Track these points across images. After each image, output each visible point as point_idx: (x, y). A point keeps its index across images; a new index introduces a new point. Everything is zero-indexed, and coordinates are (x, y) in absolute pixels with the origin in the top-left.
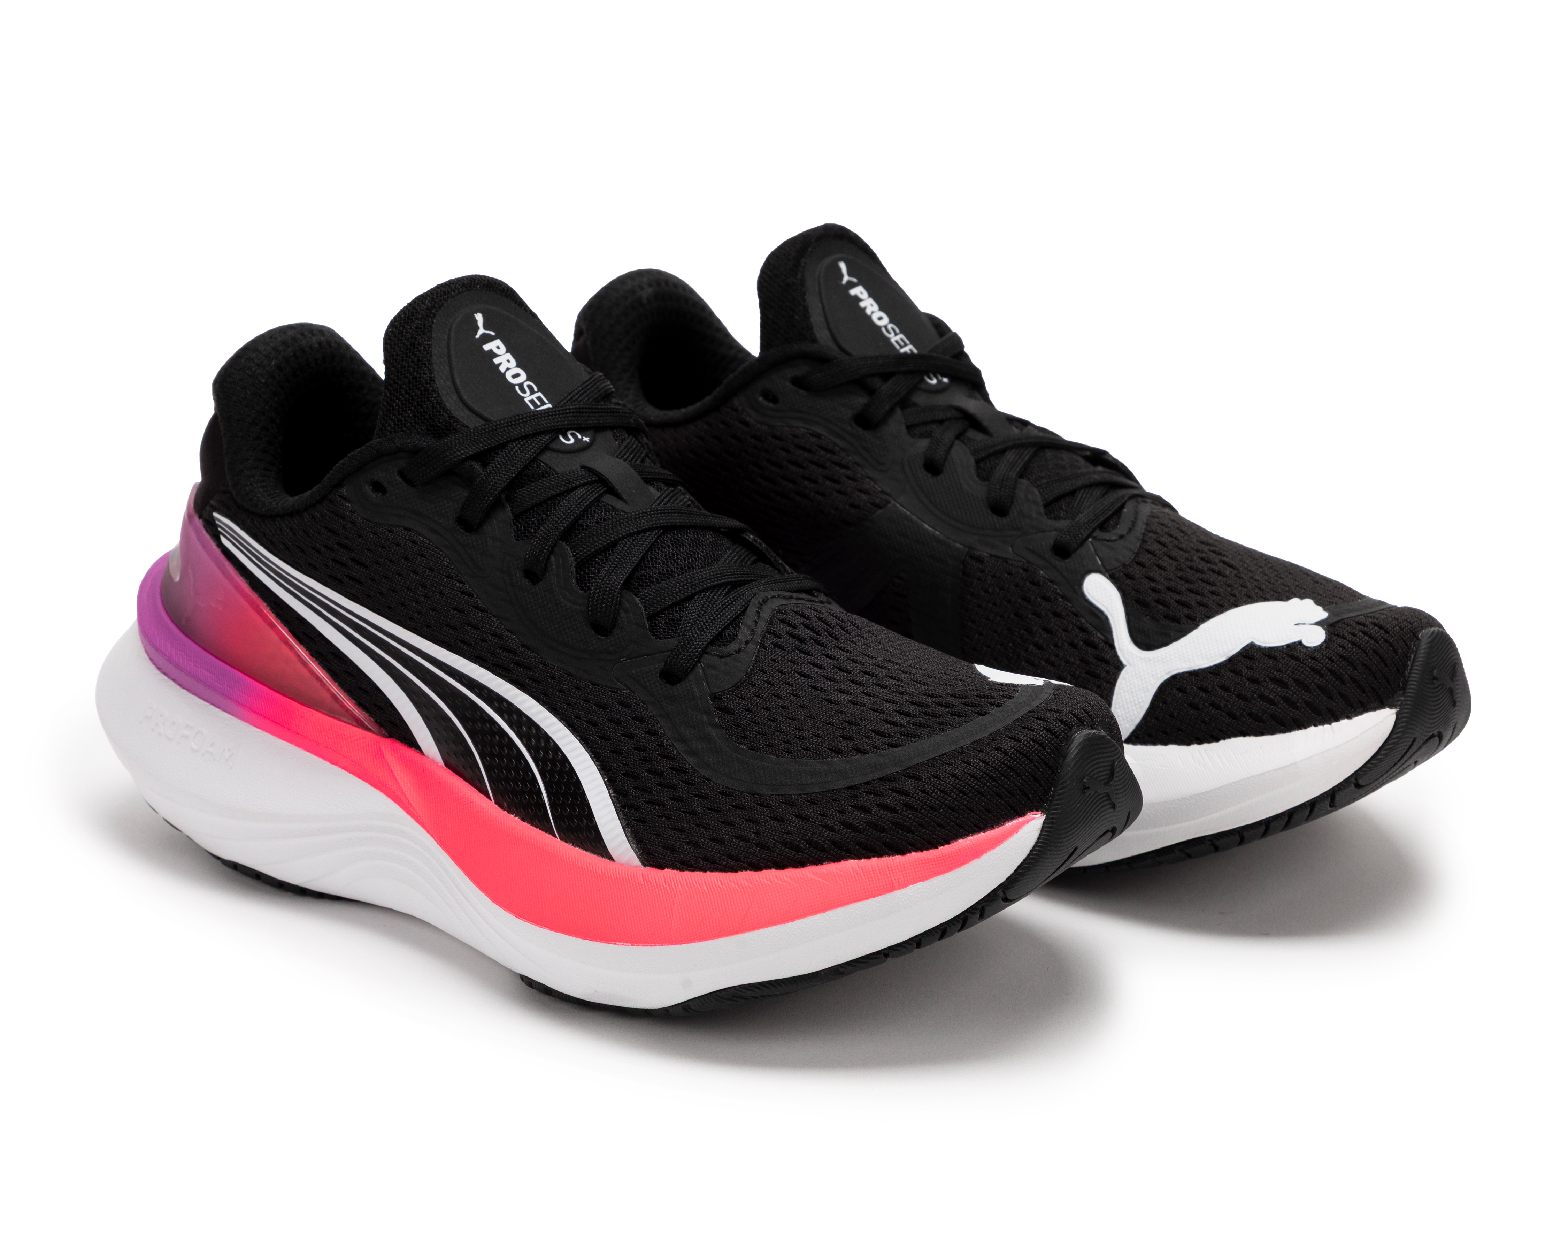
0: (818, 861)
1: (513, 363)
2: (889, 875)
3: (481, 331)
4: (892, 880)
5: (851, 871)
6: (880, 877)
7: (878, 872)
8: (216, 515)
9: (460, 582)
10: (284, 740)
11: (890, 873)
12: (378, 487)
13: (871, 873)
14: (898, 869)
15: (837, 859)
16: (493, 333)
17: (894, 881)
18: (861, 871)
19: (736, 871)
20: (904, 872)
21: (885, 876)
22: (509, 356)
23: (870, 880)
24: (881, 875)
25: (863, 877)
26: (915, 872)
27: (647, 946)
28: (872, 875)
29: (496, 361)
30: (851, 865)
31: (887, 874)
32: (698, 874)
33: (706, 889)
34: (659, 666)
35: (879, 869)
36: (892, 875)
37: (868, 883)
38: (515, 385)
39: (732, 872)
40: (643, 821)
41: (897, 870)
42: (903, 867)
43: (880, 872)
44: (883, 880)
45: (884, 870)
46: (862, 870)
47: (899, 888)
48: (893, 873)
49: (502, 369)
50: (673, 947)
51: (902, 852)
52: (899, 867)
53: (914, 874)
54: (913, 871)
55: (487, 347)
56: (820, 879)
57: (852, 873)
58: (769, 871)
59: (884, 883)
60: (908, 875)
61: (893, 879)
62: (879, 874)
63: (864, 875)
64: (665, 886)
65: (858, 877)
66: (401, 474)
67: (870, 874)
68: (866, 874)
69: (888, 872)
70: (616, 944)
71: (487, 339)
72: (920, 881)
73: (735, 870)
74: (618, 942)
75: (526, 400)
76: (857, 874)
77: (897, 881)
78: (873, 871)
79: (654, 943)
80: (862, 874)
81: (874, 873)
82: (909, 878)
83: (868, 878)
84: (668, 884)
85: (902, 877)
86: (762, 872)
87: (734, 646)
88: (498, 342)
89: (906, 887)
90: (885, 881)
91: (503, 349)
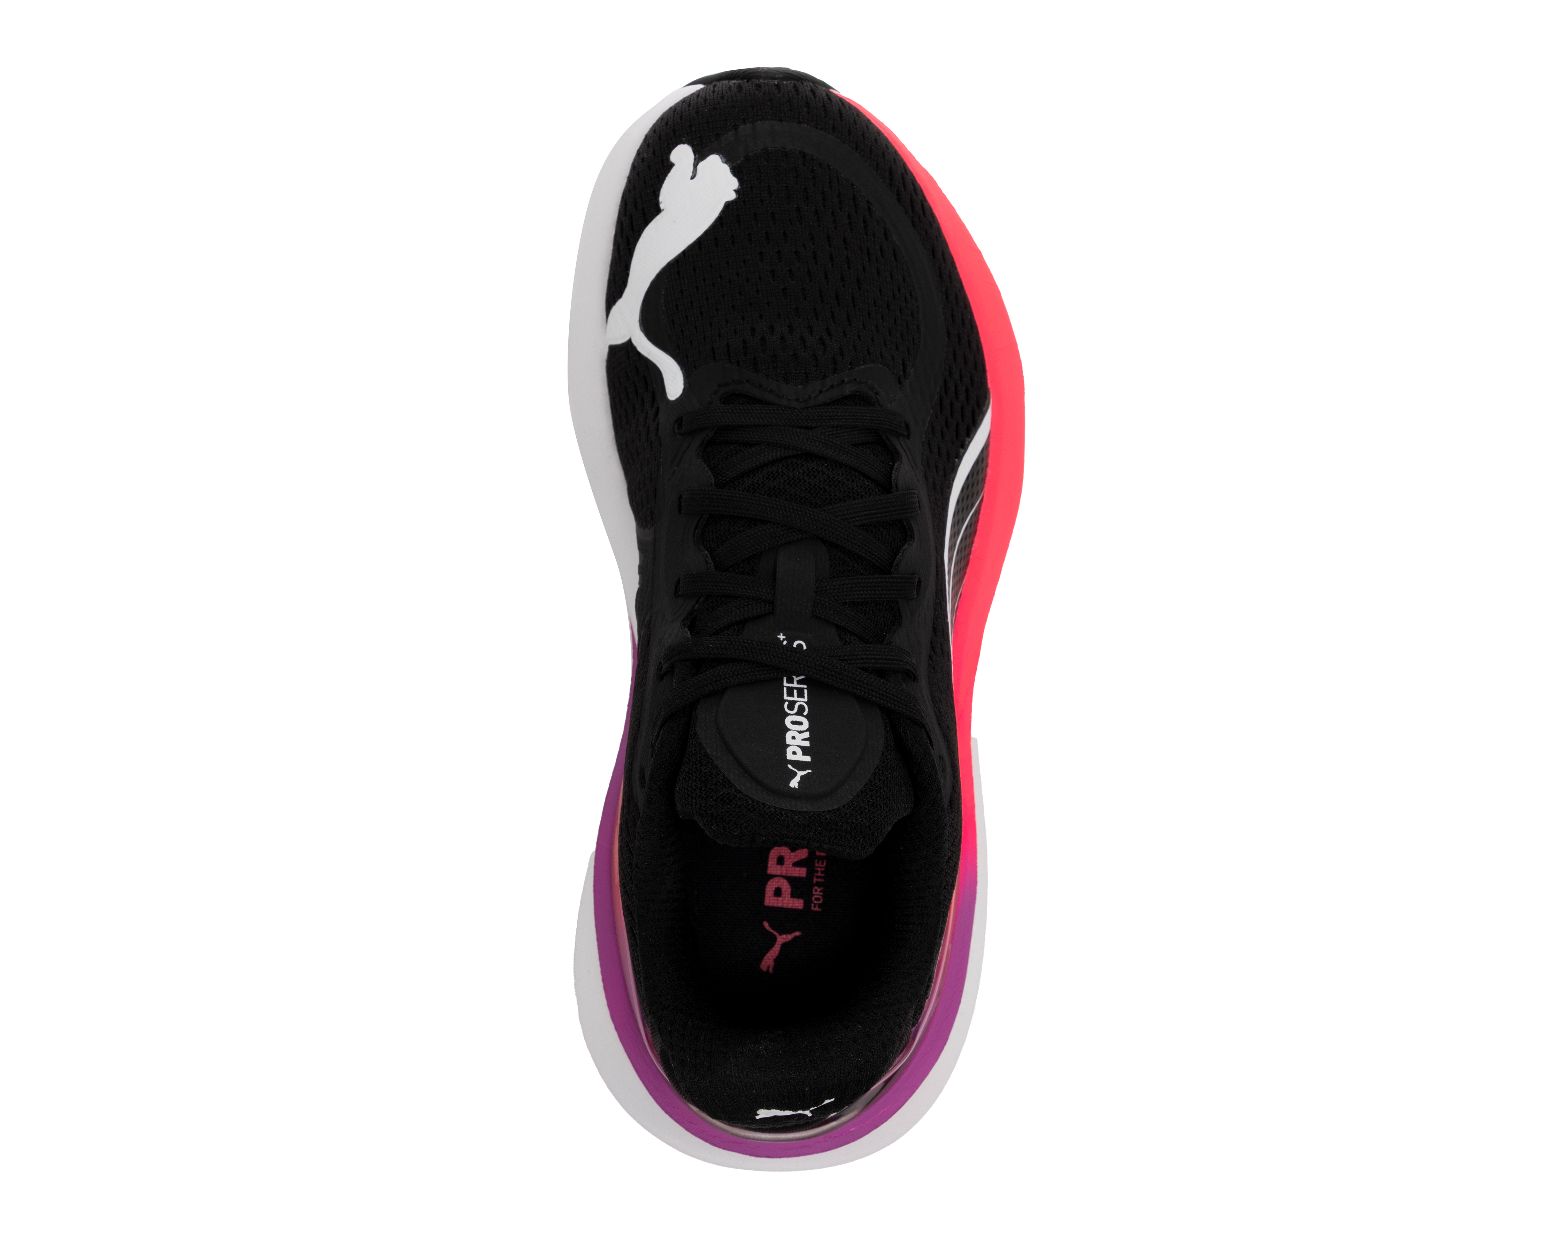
1: (789, 735)
3: (800, 774)
16: (790, 766)
22: (789, 740)
29: (807, 744)
38: (806, 717)
49: (807, 735)
55: (808, 759)
71: (800, 765)
75: (806, 699)
88: (790, 756)
91: (789, 751)
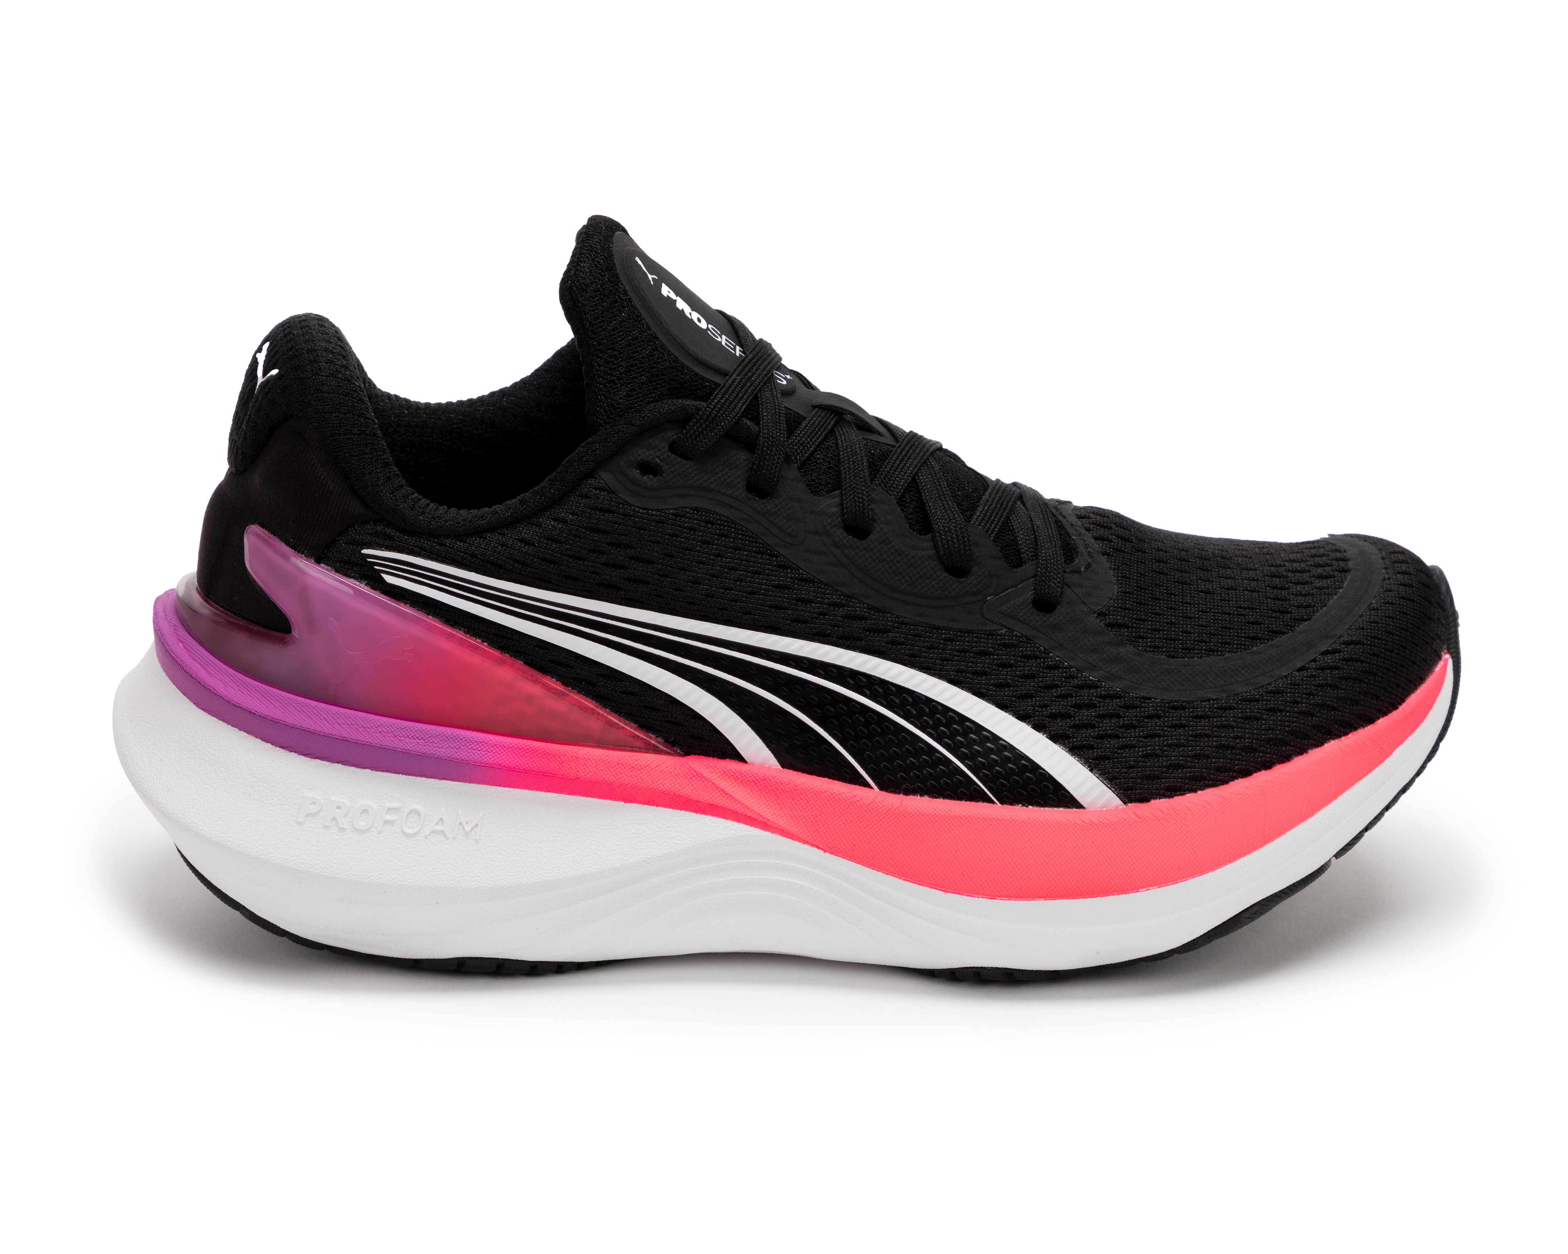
0: (1302, 751)
8: (365, 551)
10: (549, 791)
12: (647, 468)
15: (1320, 744)
19: (1227, 783)
27: (1177, 883)
30: (1332, 747)
32: (1190, 796)
34: (1030, 595)
39: (1223, 784)
50: (1205, 875)
51: (1371, 721)
58: (1259, 773)
66: (673, 448)
70: (1138, 891)
73: (1225, 782)
74: (1141, 888)
75: (724, 345)
79: (1184, 878)
86: (1252, 776)
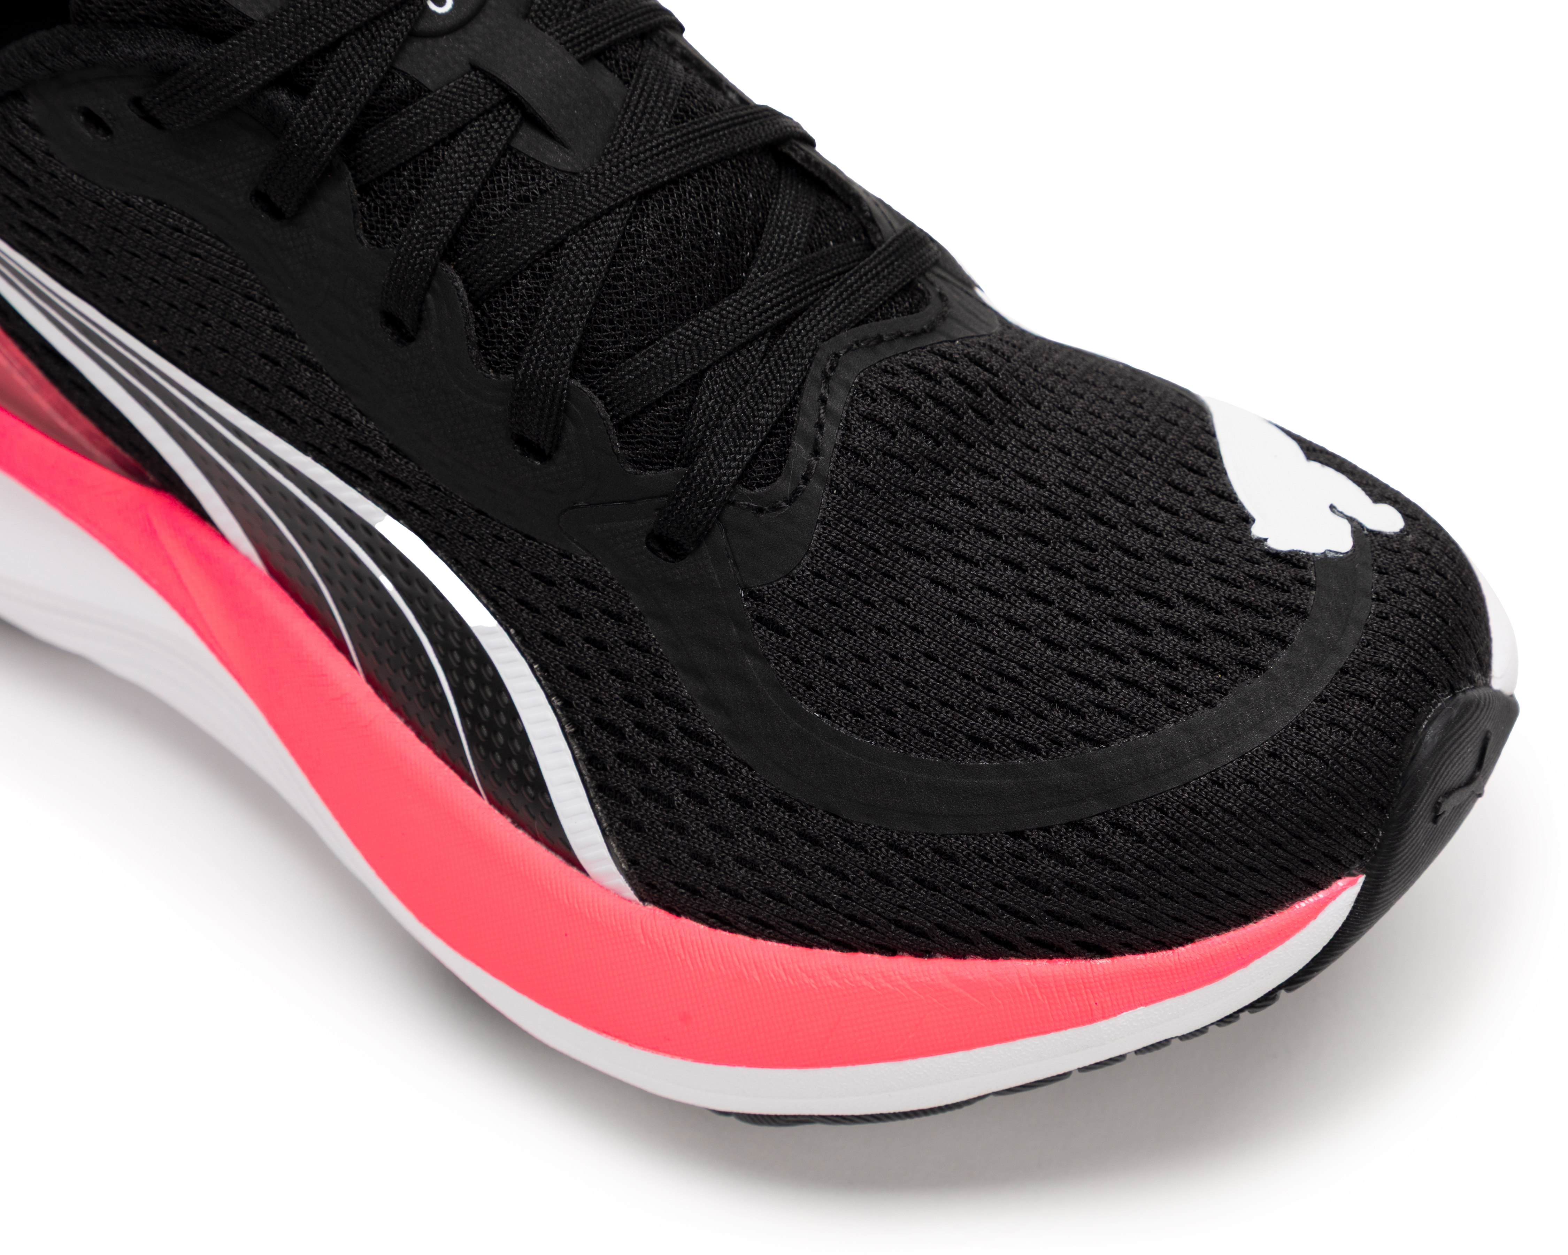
2: (1085, 997)
4: (1090, 1005)
5: (1017, 982)
6: (1069, 999)
7: (1066, 989)
9: (270, 308)
11: (1086, 993)
12: (95, 122)
13: (1054, 990)
14: (1101, 985)
17: (1094, 1006)
18: (1036, 986)
19: (810, 947)
20: (1111, 992)
21: (1079, 998)
23: (1052, 1001)
24: (1071, 995)
25: (1039, 996)
26: (1132, 991)
28: (1056, 995)
31: (1081, 994)
32: (742, 940)
33: (757, 978)
35: (1067, 985)
36: (1091, 996)
37: (1048, 1007)
39: (802, 947)
40: (638, 827)
41: (1100, 989)
42: (1109, 982)
43: (1069, 990)
44: (1075, 1004)
45: (1076, 987)
46: (1038, 982)
47: (1104, 1017)
48: (1092, 992)
52: (1103, 982)
53: (1130, 994)
54: (1128, 989)
56: (961, 990)
57: (1020, 988)
59: (1077, 1009)
60: (1119, 997)
61: (1093, 1002)
62: (1067, 994)
63: (1041, 993)
64: (683, 957)
65: (1030, 995)
66: (136, 102)
67: (1052, 992)
68: (1043, 991)
69: (1083, 991)
72: (1141, 1005)
73: (807, 945)
76: (1028, 989)
77: (1099, 1006)
78: (1056, 986)
80: (1037, 991)
81: (1058, 991)
82: (1120, 1002)
83: (1048, 998)
84: (689, 953)
85: (1108, 999)
87: (784, 486)
89: (1115, 1015)
90: (1079, 1006)
